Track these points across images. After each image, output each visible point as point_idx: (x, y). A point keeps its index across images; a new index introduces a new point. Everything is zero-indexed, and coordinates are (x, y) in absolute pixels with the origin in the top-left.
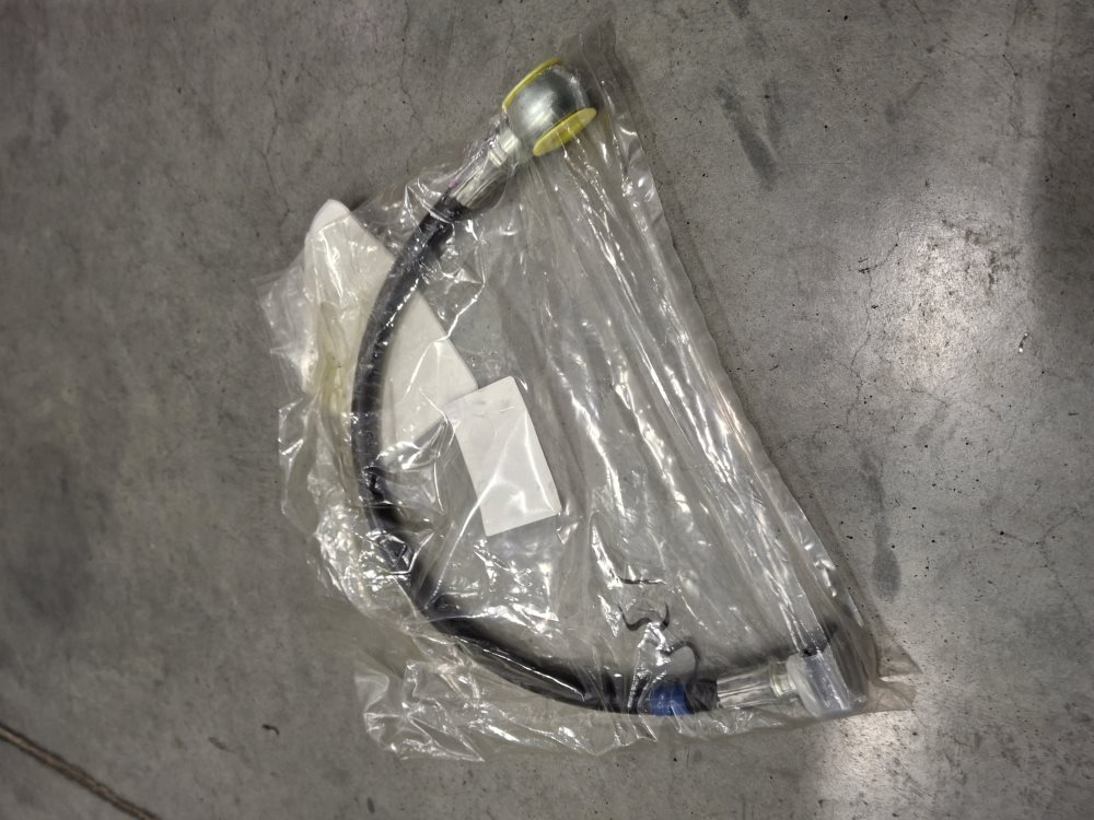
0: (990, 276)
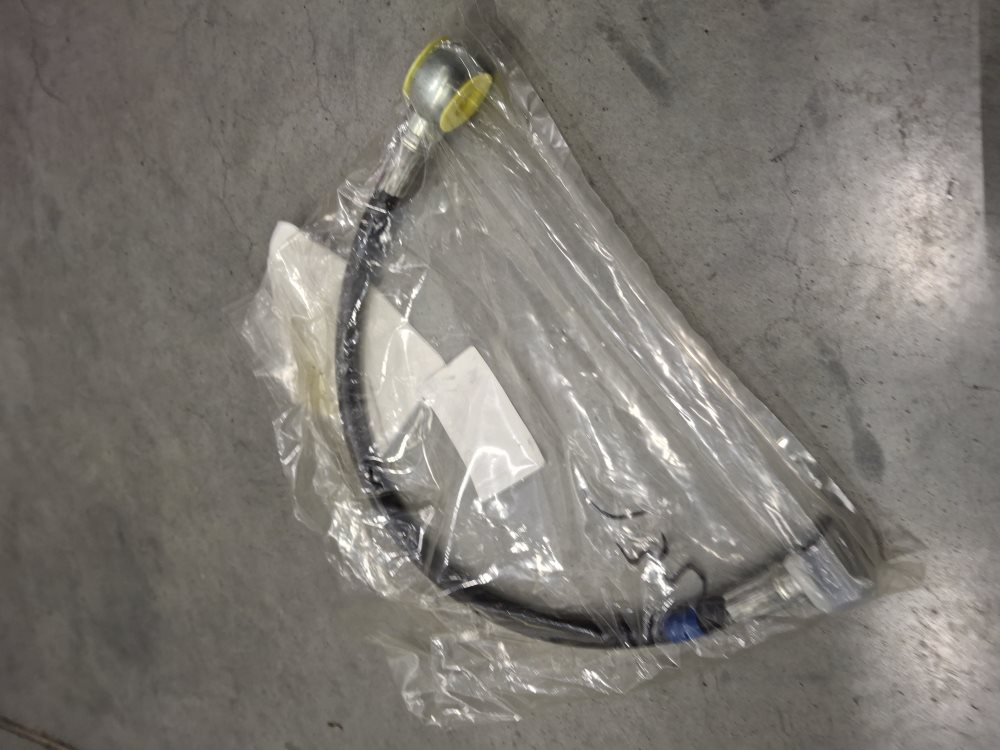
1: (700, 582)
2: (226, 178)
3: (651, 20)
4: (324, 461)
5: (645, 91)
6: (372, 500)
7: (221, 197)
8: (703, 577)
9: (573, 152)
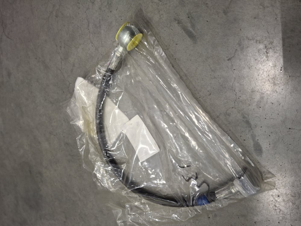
0: (266, 52)
1: (208, 187)
2: (62, 63)
3: (191, 18)
4: (92, 150)
5: (189, 39)
6: (107, 161)
7: (60, 69)
8: (208, 186)
9: (167, 57)
